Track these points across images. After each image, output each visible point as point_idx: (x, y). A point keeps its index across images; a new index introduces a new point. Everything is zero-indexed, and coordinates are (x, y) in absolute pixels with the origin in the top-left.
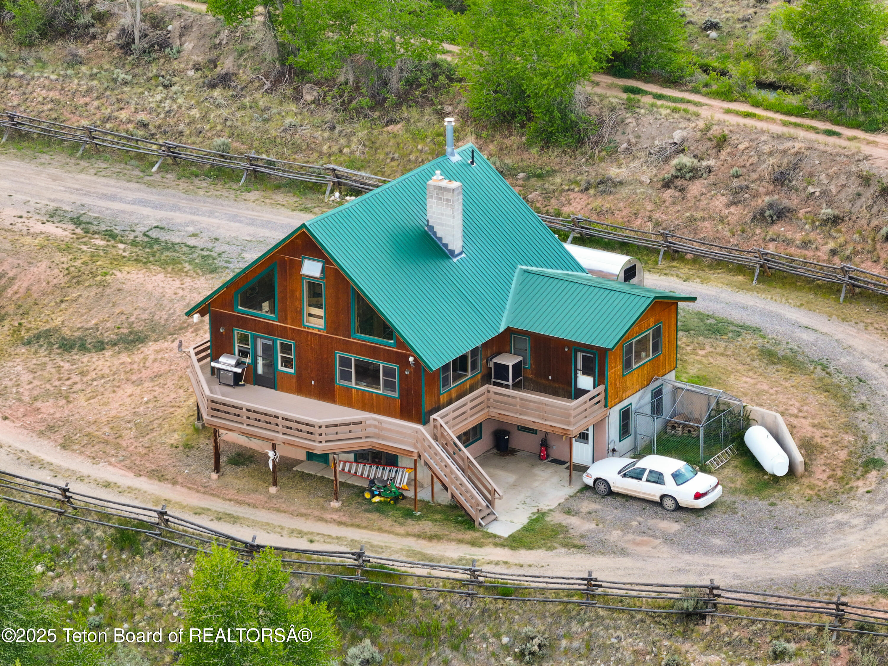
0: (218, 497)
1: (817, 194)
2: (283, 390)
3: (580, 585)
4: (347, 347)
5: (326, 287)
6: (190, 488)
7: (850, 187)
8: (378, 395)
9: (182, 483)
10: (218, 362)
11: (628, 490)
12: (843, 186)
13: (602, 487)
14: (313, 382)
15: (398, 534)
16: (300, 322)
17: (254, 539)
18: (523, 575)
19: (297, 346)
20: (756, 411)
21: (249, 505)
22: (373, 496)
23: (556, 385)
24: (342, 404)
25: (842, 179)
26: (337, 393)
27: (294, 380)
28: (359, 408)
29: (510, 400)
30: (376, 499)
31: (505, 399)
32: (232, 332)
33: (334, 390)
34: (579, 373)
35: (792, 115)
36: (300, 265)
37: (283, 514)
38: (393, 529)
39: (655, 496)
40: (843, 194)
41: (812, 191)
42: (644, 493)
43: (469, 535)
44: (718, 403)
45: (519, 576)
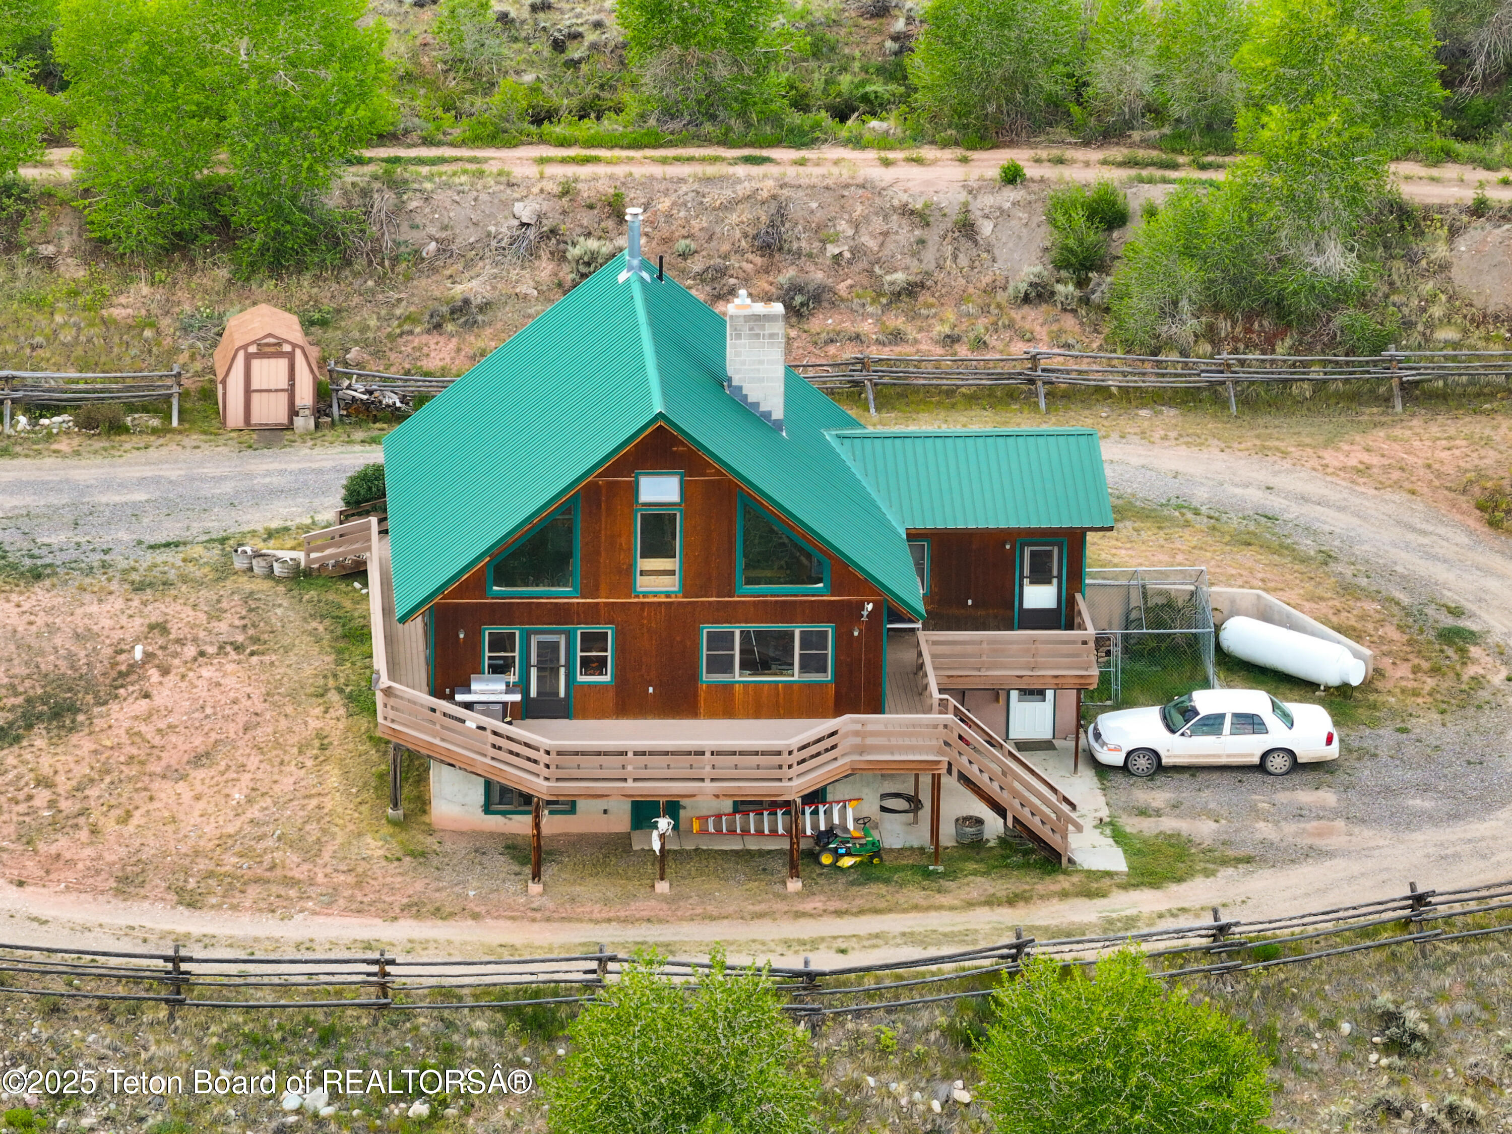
0: (580, 920)
1: (847, 255)
2: (585, 717)
3: (1394, 909)
4: (729, 613)
5: (685, 517)
6: (513, 918)
7: (897, 233)
8: (788, 686)
9: (488, 912)
10: (469, 691)
11: (1197, 756)
12: (885, 234)
13: (1142, 763)
14: (651, 690)
15: (952, 908)
16: (629, 586)
17: (806, 963)
18: (1310, 915)
19: (618, 634)
20: (1218, 593)
21: (649, 920)
22: (838, 856)
23: (981, 613)
24: (712, 714)
25: (878, 224)
26: (702, 695)
27: (611, 694)
28: (748, 716)
29: (969, 649)
30: (847, 862)
31: (958, 649)
32: (480, 633)
33: (696, 695)
34: (1026, 581)
35: (646, 147)
36: (634, 489)
37: (725, 922)
38: (931, 901)
39: (1252, 755)
40: (890, 247)
41: (837, 251)
42: (1228, 756)
43: (1063, 882)
44: (1145, 595)
45: (1303, 917)
